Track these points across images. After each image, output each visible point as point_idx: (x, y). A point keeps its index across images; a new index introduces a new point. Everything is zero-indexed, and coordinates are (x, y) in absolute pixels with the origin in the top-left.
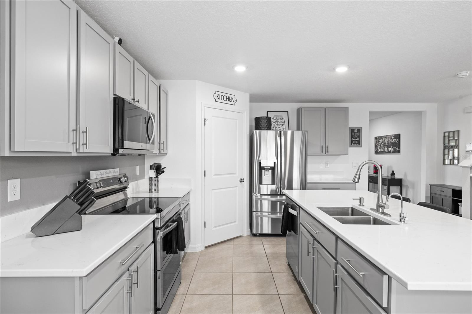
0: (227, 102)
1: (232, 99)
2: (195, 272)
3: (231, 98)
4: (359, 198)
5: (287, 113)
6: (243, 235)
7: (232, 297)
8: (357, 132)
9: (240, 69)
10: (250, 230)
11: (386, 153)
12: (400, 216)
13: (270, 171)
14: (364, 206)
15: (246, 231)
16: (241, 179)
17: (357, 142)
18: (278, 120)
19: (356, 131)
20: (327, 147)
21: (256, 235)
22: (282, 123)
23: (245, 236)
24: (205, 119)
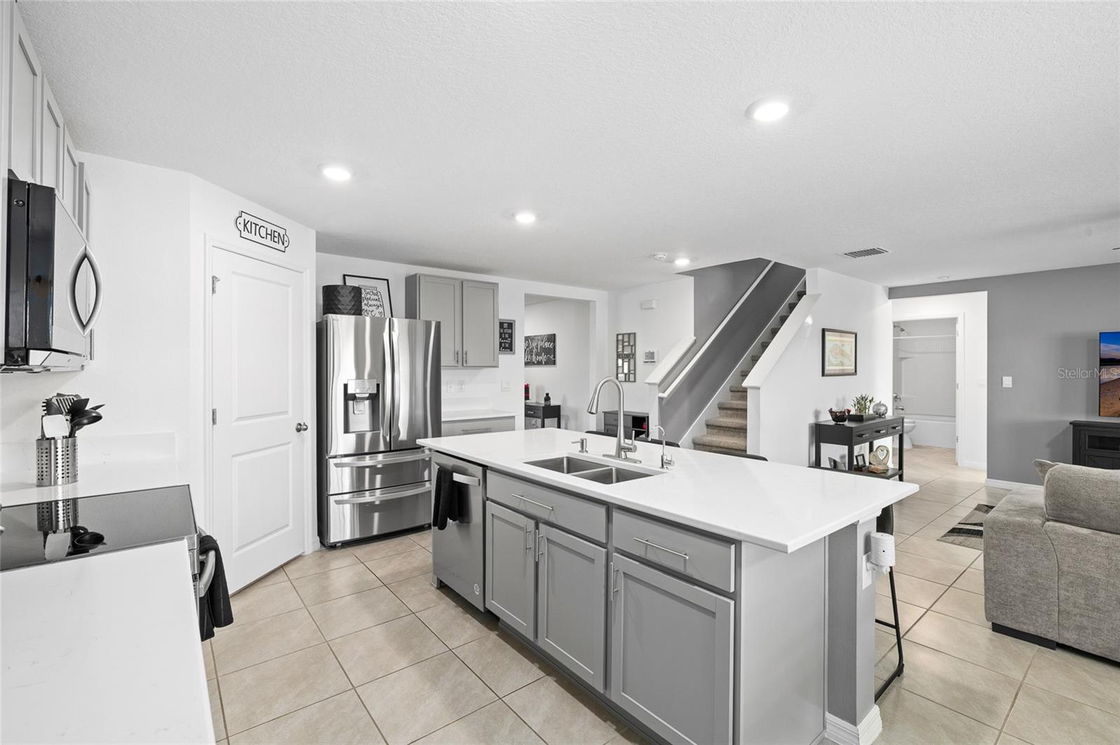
0: (268, 241)
1: (278, 238)
2: (219, 674)
3: (276, 234)
4: (579, 440)
5: (386, 282)
6: (304, 553)
7: (357, 693)
8: (508, 328)
9: (337, 174)
10: (318, 538)
11: (534, 364)
12: (662, 460)
13: (367, 402)
14: (587, 452)
15: (310, 542)
16: (300, 424)
17: (507, 345)
18: (368, 296)
19: (505, 326)
20: (464, 354)
21: (335, 545)
22: (378, 303)
23: (310, 552)
24: (213, 277)
